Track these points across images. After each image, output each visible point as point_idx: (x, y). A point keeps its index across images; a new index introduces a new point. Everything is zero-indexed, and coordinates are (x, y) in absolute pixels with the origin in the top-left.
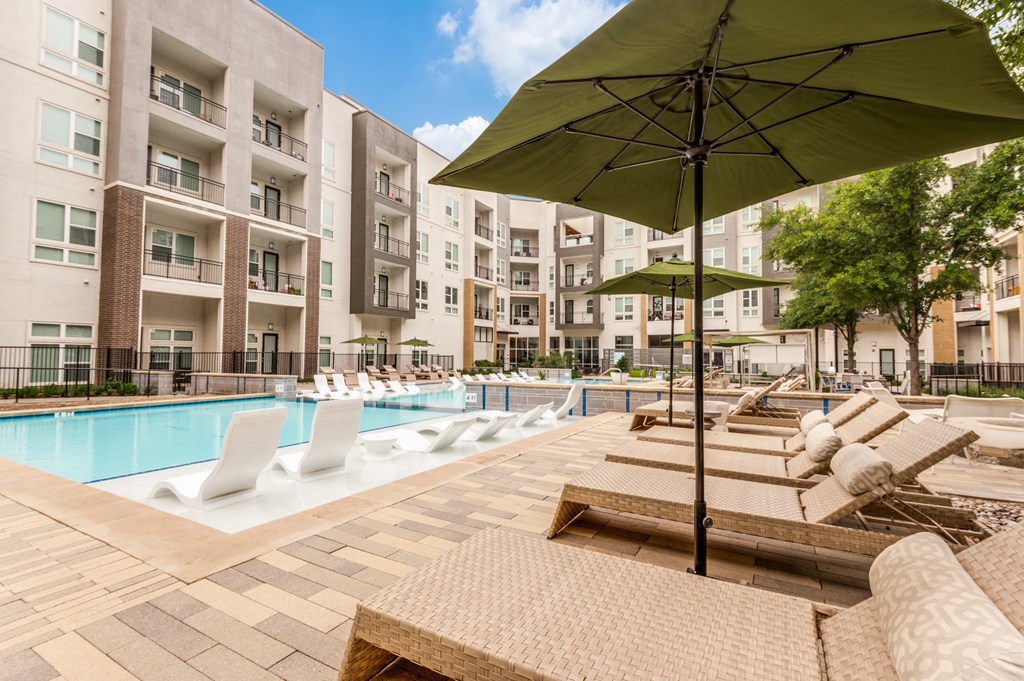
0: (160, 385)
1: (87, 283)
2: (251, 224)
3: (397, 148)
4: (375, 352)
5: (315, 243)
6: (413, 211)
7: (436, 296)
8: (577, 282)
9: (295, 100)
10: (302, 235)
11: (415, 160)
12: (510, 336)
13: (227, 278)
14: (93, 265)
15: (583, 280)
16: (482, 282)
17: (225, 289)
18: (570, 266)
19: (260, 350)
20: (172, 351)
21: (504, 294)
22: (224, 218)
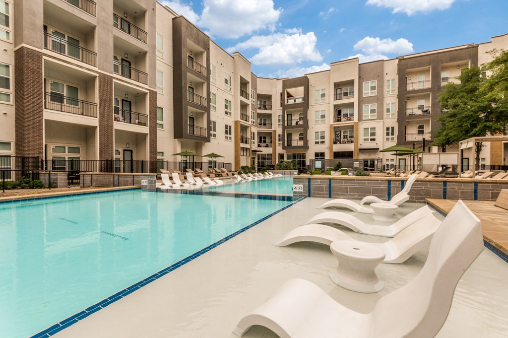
0: (59, 181)
1: (5, 114)
2: (114, 80)
3: (198, 41)
4: (188, 161)
5: (154, 95)
6: (208, 79)
7: (220, 130)
8: (294, 123)
10: (146, 89)
11: (209, 49)
12: (257, 153)
13: (100, 114)
14: (9, 101)
15: (297, 122)
16: (243, 122)
17: (100, 120)
18: (290, 115)
19: (122, 159)
20: (67, 159)
21: (255, 130)
22: (97, 75)
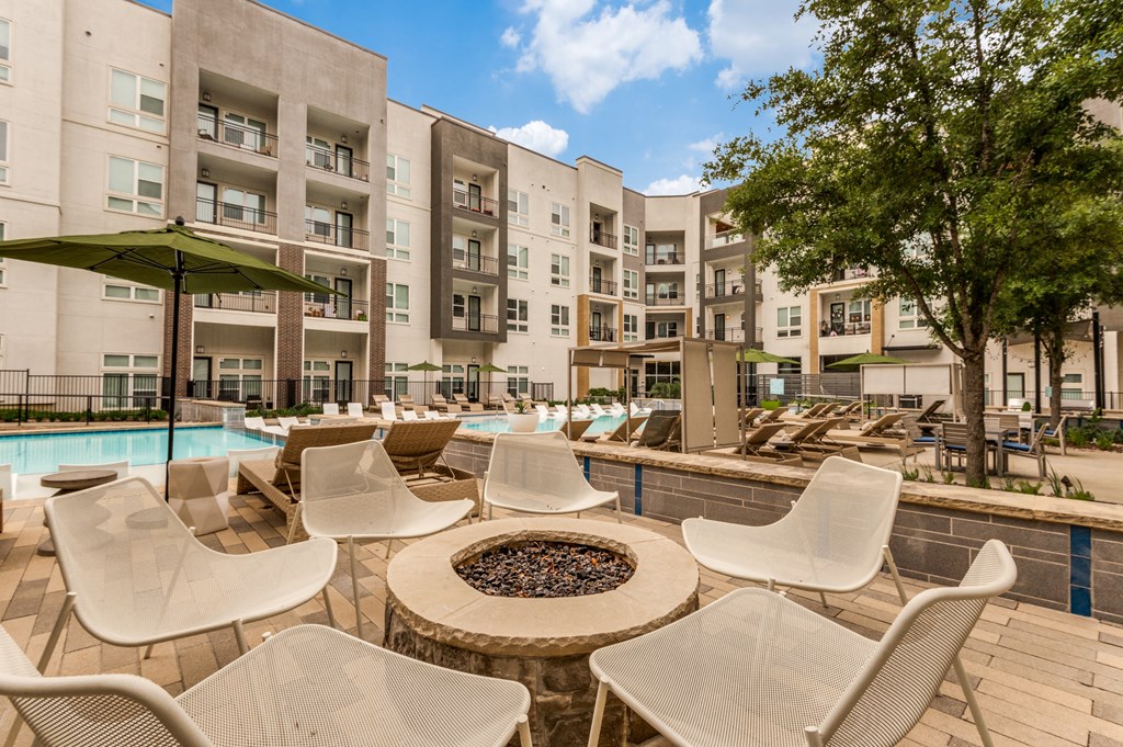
1: (152, 317)
2: (306, 251)
3: (480, 154)
4: (465, 380)
5: (380, 266)
6: (502, 223)
7: (539, 316)
8: (728, 291)
9: (356, 119)
10: (365, 258)
11: (506, 166)
12: (645, 360)
13: (280, 307)
14: (157, 300)
15: (734, 288)
16: (603, 298)
17: (280, 318)
18: (720, 272)
19: (332, 378)
20: (241, 378)
21: (638, 311)
22: (277, 247)
